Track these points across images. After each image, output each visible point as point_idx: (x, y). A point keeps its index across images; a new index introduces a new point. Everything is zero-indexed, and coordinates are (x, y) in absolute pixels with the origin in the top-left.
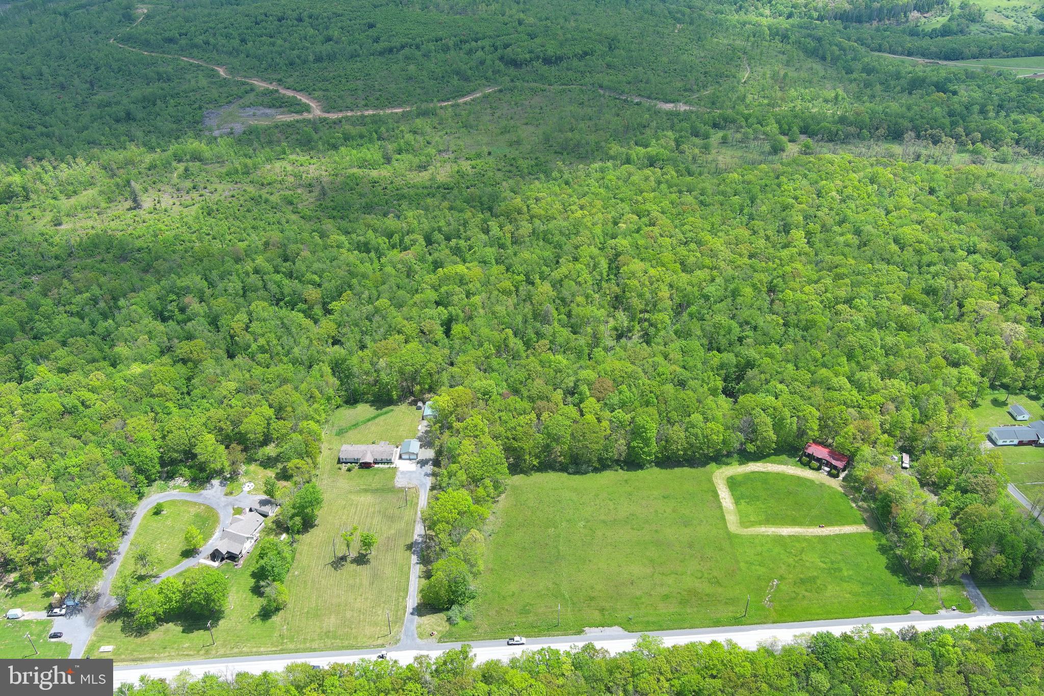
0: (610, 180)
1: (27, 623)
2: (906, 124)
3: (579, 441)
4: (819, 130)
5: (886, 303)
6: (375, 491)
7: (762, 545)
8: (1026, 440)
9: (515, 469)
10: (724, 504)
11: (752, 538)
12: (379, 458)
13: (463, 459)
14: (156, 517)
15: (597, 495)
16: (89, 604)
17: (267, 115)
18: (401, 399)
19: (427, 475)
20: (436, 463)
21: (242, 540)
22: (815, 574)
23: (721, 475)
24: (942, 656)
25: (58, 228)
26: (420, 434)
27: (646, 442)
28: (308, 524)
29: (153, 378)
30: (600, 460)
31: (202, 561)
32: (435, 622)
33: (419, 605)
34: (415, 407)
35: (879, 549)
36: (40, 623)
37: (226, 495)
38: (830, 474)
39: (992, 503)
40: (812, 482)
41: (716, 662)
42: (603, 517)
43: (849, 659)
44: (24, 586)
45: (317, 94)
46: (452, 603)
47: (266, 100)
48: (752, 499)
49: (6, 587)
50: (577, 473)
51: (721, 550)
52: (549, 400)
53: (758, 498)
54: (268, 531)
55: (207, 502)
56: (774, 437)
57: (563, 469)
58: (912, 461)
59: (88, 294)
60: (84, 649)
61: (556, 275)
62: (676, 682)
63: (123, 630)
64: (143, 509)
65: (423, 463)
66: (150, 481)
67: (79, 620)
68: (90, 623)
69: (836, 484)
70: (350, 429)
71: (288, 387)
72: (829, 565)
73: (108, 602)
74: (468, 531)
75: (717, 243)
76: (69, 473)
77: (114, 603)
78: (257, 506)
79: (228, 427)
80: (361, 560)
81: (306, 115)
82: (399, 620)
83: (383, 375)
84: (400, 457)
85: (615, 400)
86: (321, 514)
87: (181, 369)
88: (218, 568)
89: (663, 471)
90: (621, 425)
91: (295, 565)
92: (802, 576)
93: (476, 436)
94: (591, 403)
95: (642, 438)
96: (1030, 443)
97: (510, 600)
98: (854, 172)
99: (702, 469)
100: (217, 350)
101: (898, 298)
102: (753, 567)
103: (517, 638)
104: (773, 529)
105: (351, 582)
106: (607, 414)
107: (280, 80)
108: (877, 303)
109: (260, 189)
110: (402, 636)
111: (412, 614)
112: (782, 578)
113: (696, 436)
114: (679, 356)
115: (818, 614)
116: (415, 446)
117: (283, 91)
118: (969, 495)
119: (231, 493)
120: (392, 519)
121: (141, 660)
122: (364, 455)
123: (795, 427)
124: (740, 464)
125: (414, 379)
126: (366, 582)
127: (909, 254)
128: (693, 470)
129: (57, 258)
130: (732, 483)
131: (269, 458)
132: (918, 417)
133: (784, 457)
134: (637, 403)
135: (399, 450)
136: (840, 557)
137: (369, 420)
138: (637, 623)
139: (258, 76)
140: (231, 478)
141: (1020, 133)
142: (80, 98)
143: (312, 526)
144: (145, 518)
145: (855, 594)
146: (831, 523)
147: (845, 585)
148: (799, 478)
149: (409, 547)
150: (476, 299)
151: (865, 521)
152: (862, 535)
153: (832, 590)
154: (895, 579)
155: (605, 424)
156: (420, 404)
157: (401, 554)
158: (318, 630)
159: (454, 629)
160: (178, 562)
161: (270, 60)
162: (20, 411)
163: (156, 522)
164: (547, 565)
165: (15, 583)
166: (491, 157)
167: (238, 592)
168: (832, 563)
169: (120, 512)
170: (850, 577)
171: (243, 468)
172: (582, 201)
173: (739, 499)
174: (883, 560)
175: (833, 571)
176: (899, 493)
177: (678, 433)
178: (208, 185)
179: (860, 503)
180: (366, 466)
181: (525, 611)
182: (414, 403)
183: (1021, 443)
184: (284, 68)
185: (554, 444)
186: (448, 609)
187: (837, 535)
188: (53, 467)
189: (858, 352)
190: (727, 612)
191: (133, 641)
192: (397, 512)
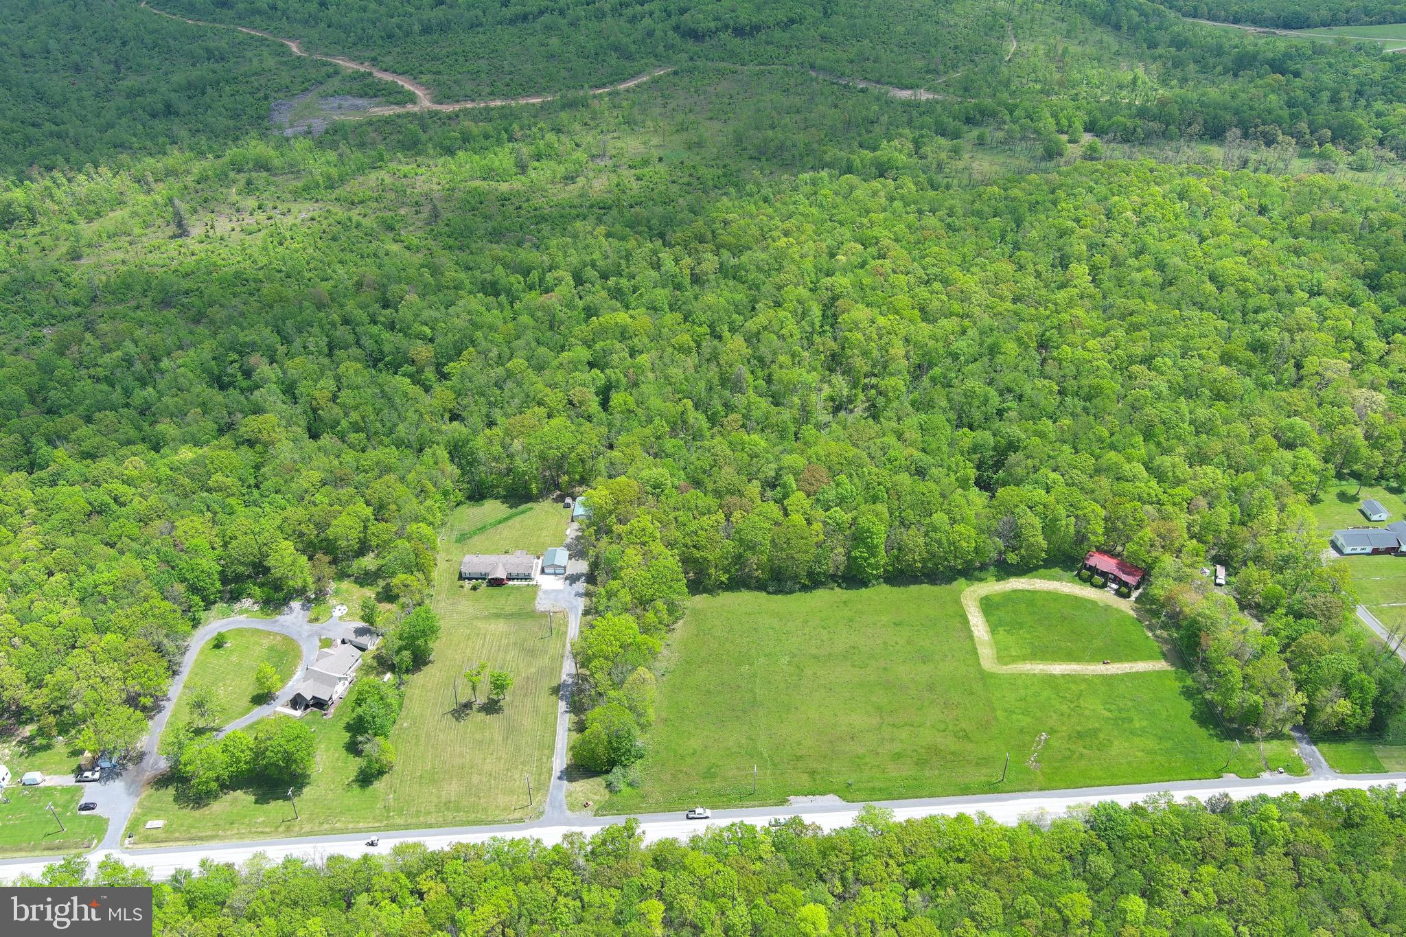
0: (825, 196)
1: (48, 791)
2: (1228, 117)
3: (782, 550)
4: (1109, 126)
5: (1198, 363)
6: (509, 616)
7: (1026, 688)
8: (1382, 547)
9: (698, 585)
10: (976, 633)
11: (1013, 680)
12: (514, 573)
13: (627, 573)
14: (217, 651)
15: (806, 622)
16: (130, 766)
17: (357, 108)
18: (542, 495)
19: (578, 595)
20: (591, 579)
21: (332, 681)
22: (1097, 725)
23: (971, 594)
24: (1264, 833)
25: (77, 262)
26: (568, 540)
27: (872, 550)
28: (420, 660)
29: (210, 466)
30: (810, 574)
31: (280, 709)
32: (589, 789)
33: (569, 767)
34: (561, 505)
35: (1183, 693)
36: (66, 790)
37: (310, 621)
38: (1118, 593)
39: (1333, 631)
40: (1094, 603)
41: (963, 841)
42: (814, 651)
43: (1140, 837)
44: (44, 742)
45: (424, 78)
46: (612, 763)
47: (356, 86)
48: (1014, 626)
49: (20, 743)
50: (779, 592)
51: (972, 694)
52: (741, 495)
53: (1021, 625)
54: (366, 670)
55: (284, 631)
56: (1044, 544)
57: (761, 586)
58: (1229, 575)
59: (119, 353)
60: (126, 824)
61: (752, 325)
62: (911, 868)
63: (176, 799)
64: (199, 640)
65: (573, 579)
66: (209, 604)
67: (117, 786)
68: (133, 789)
69: (1126, 606)
70: (475, 533)
71: (390, 478)
72: (1116, 713)
73: (156, 763)
74: (634, 669)
75: (969, 281)
76: (100, 593)
77: (164, 765)
78: (352, 637)
79: (311, 532)
80: (491, 707)
81: (411, 108)
82: (542, 787)
83: (518, 461)
84: (543, 572)
85: (831, 494)
86: (437, 647)
87: (247, 454)
88: (301, 718)
89: (895, 589)
90: (839, 527)
91: (403, 714)
92: (1079, 728)
93: (644, 544)
94: (798, 499)
95: (866, 545)
96: (1388, 551)
97: (690, 761)
98: (1157, 184)
99: (948, 587)
100: (294, 428)
101: (1214, 355)
102: (1014, 717)
103: (699, 810)
104: (1041, 666)
105: (478, 736)
106: (820, 513)
107: (374, 59)
108: (1185, 362)
109: (350, 209)
110: (547, 808)
111: (560, 778)
112: (1052, 731)
113: (939, 543)
114: (917, 436)
115: (1100, 779)
116: (562, 556)
117: (378, 74)
118: (1304, 621)
119: (317, 619)
120: (532, 653)
121: (201, 839)
122: (495, 568)
123: (1072, 530)
124: (998, 580)
125: (559, 467)
126: (498, 737)
127: (1229, 295)
128: (935, 589)
129: (76, 303)
130: (987, 605)
131: (367, 573)
132: (1238, 516)
133: (1057, 570)
134: (860, 499)
135: (540, 561)
136: (1130, 703)
137: (500, 522)
138: (859, 790)
139: (343, 54)
140: (316, 599)
141: (1385, 130)
142: (102, 84)
143: (426, 663)
144: (202, 652)
145: (1150, 752)
146: (1119, 659)
147: (1136, 740)
148: (1076, 598)
149: (556, 690)
150: (643, 359)
151: (1165, 656)
152: (1160, 674)
153: (1118, 746)
154: (1203, 732)
155: (817, 526)
156: (568, 500)
157: (544, 700)
158: (435, 800)
159: (615, 799)
160: (248, 710)
161: (360, 31)
162: (32, 510)
163: (217, 658)
164: (739, 714)
165: (32, 738)
166: (663, 164)
167: (328, 750)
168: (1120, 710)
169: (169, 645)
170: (1143, 729)
171: (333, 586)
172: (787, 225)
173: (996, 626)
174: (1188, 707)
175: (1121, 722)
176: (1209, 617)
177: (914, 539)
178: (278, 204)
179: (1158, 632)
180: (496, 583)
181: (709, 775)
182: (561, 499)
183: (1376, 552)
184: (380, 42)
185: (749, 554)
186: (607, 772)
187: (1127, 674)
188: (77, 584)
189: (1160, 428)
190: (978, 776)
191: (189, 815)
192: (539, 644)
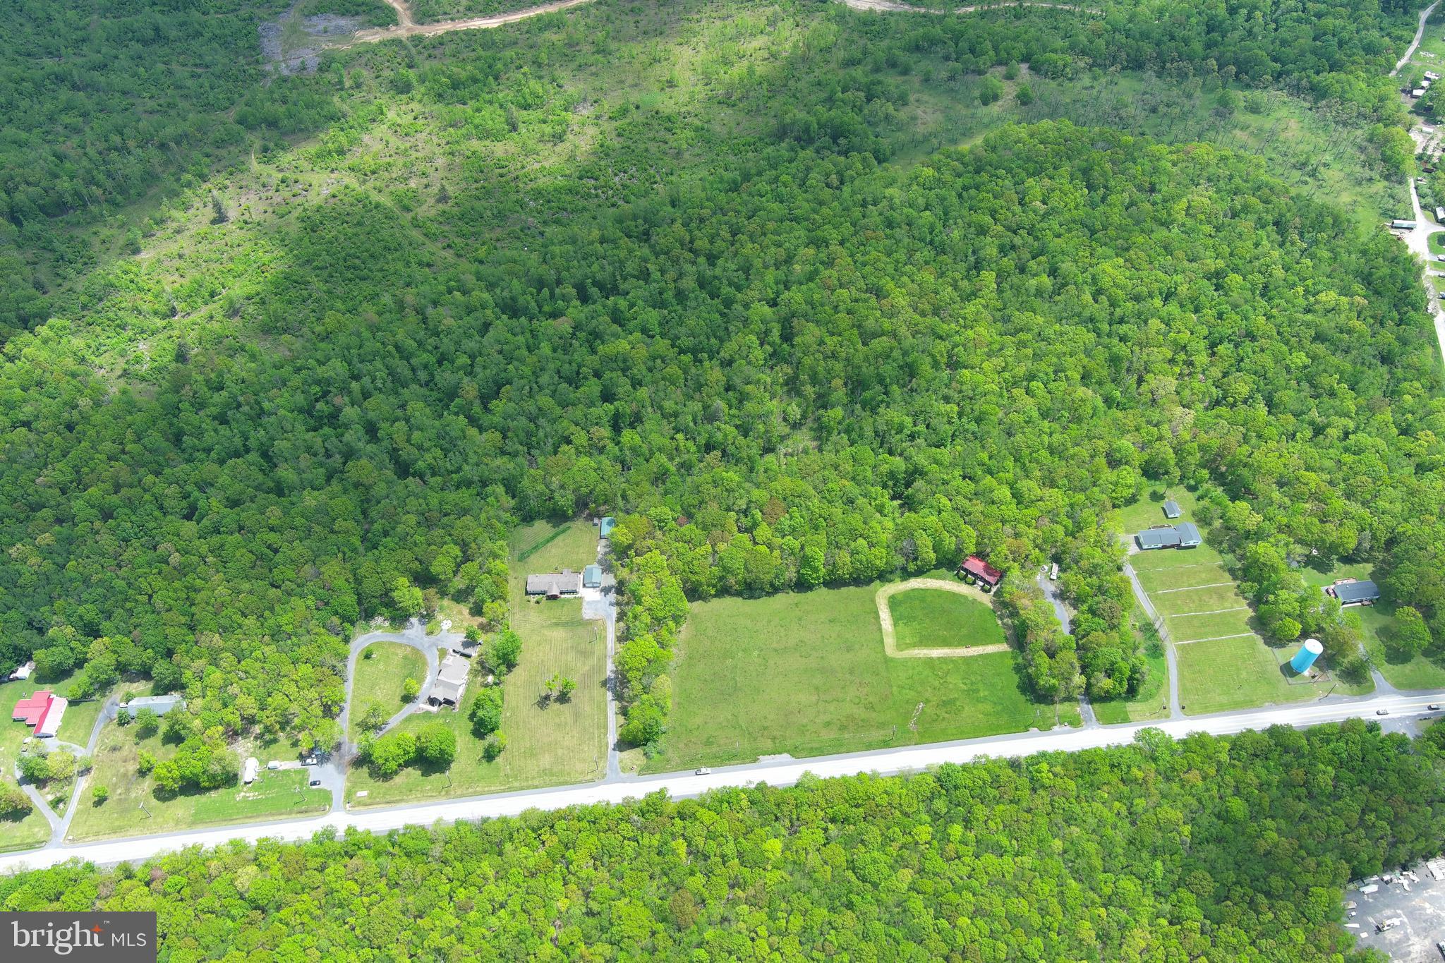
1: (287, 773)
3: (752, 571)
6: (565, 625)
7: (914, 669)
8: (1169, 542)
9: (693, 593)
10: (884, 626)
11: (906, 660)
12: (564, 589)
13: (647, 601)
14: (368, 661)
15: (769, 622)
16: (334, 753)
17: (342, 31)
18: (576, 515)
19: (611, 604)
20: (620, 594)
21: (455, 688)
22: (956, 695)
23: (884, 593)
26: (600, 556)
27: (816, 570)
28: (511, 666)
30: (772, 585)
31: (422, 706)
32: (633, 756)
33: (619, 741)
34: (591, 524)
35: (1015, 669)
36: (297, 772)
37: (428, 634)
38: (983, 589)
39: (1113, 627)
40: (965, 597)
41: (861, 791)
42: (775, 645)
44: (272, 737)
46: (648, 740)
48: (910, 619)
49: (256, 738)
50: (750, 598)
51: (878, 674)
52: (722, 527)
53: (914, 618)
54: (474, 673)
55: (411, 643)
56: (933, 556)
57: (739, 594)
58: (1060, 570)
60: (344, 794)
61: (726, 350)
62: (830, 811)
63: (371, 775)
64: (353, 653)
65: (606, 591)
66: (353, 623)
67: (329, 767)
68: (340, 767)
69: (986, 600)
70: (531, 552)
71: (467, 519)
72: (969, 686)
73: (351, 750)
74: (657, 677)
77: (356, 751)
78: (461, 649)
79: (415, 566)
80: (563, 698)
81: (394, 32)
82: (602, 756)
83: (557, 496)
84: (584, 586)
85: (786, 525)
86: (521, 655)
88: (438, 712)
89: (831, 591)
90: (792, 551)
91: (505, 707)
92: (944, 698)
93: (656, 573)
94: (763, 532)
95: (811, 567)
96: (1172, 546)
97: (696, 733)
99: (867, 588)
100: (385, 471)
102: (904, 691)
103: (703, 770)
104: (925, 651)
105: (557, 720)
106: (778, 541)
108: (1052, 386)
110: (608, 771)
111: (613, 749)
112: (927, 701)
113: (861, 562)
114: (850, 466)
116: (596, 571)
119: (432, 632)
120: (585, 654)
121: (394, 802)
122: (550, 587)
123: (953, 547)
124: (902, 581)
126: (570, 720)
128: (858, 589)
130: (894, 603)
131: (459, 591)
132: (1070, 526)
133: (944, 570)
134: (807, 528)
135: (581, 577)
136: (979, 678)
137: (548, 541)
138: (803, 749)
140: (427, 617)
143: (514, 666)
144: (358, 662)
145: (987, 714)
146: (975, 642)
147: (980, 705)
148: (954, 594)
149: (604, 684)
151: (1007, 640)
152: (1002, 655)
153: (968, 710)
154: (1023, 698)
155: (777, 553)
156: (596, 521)
157: (597, 691)
158: (537, 769)
159: (650, 762)
160: (400, 708)
162: (210, 559)
163: (368, 667)
164: (726, 697)
165: (262, 734)
166: (640, 113)
167: (461, 735)
168: (972, 684)
169: (339, 666)
170: (985, 698)
171: (437, 604)
173: (898, 620)
174: (1016, 679)
175: (972, 693)
177: (844, 558)
179: (1005, 620)
180: (554, 597)
181: (708, 743)
182: (590, 517)
183: (1164, 547)
185: (729, 576)
186: (644, 745)
187: (980, 656)
189: (1026, 452)
190: (877, 735)
191: (382, 786)
192: (589, 647)
